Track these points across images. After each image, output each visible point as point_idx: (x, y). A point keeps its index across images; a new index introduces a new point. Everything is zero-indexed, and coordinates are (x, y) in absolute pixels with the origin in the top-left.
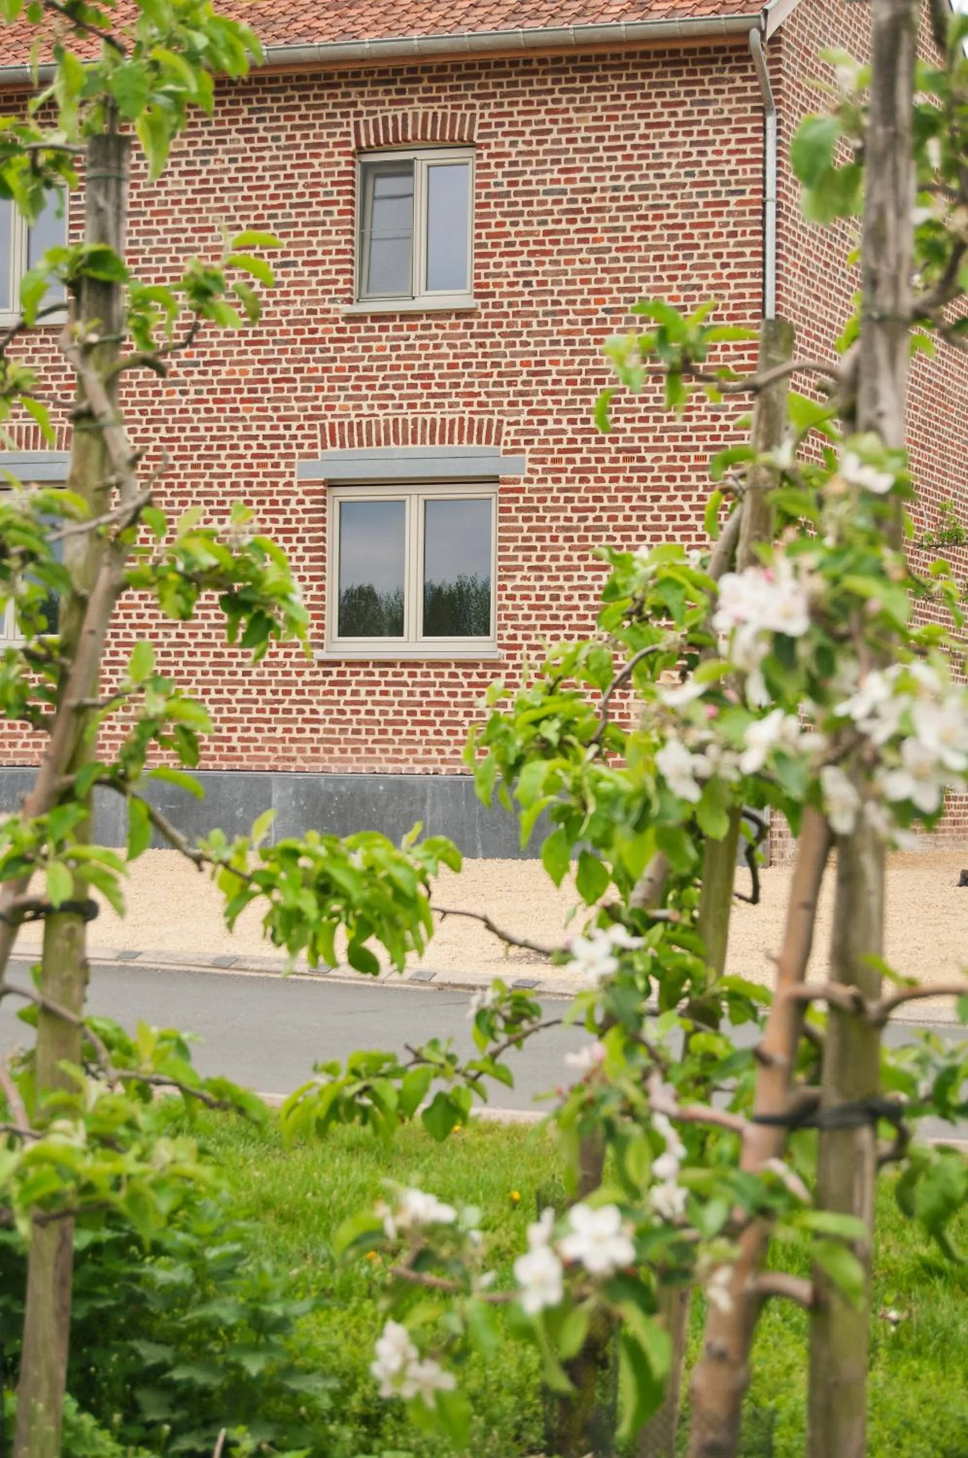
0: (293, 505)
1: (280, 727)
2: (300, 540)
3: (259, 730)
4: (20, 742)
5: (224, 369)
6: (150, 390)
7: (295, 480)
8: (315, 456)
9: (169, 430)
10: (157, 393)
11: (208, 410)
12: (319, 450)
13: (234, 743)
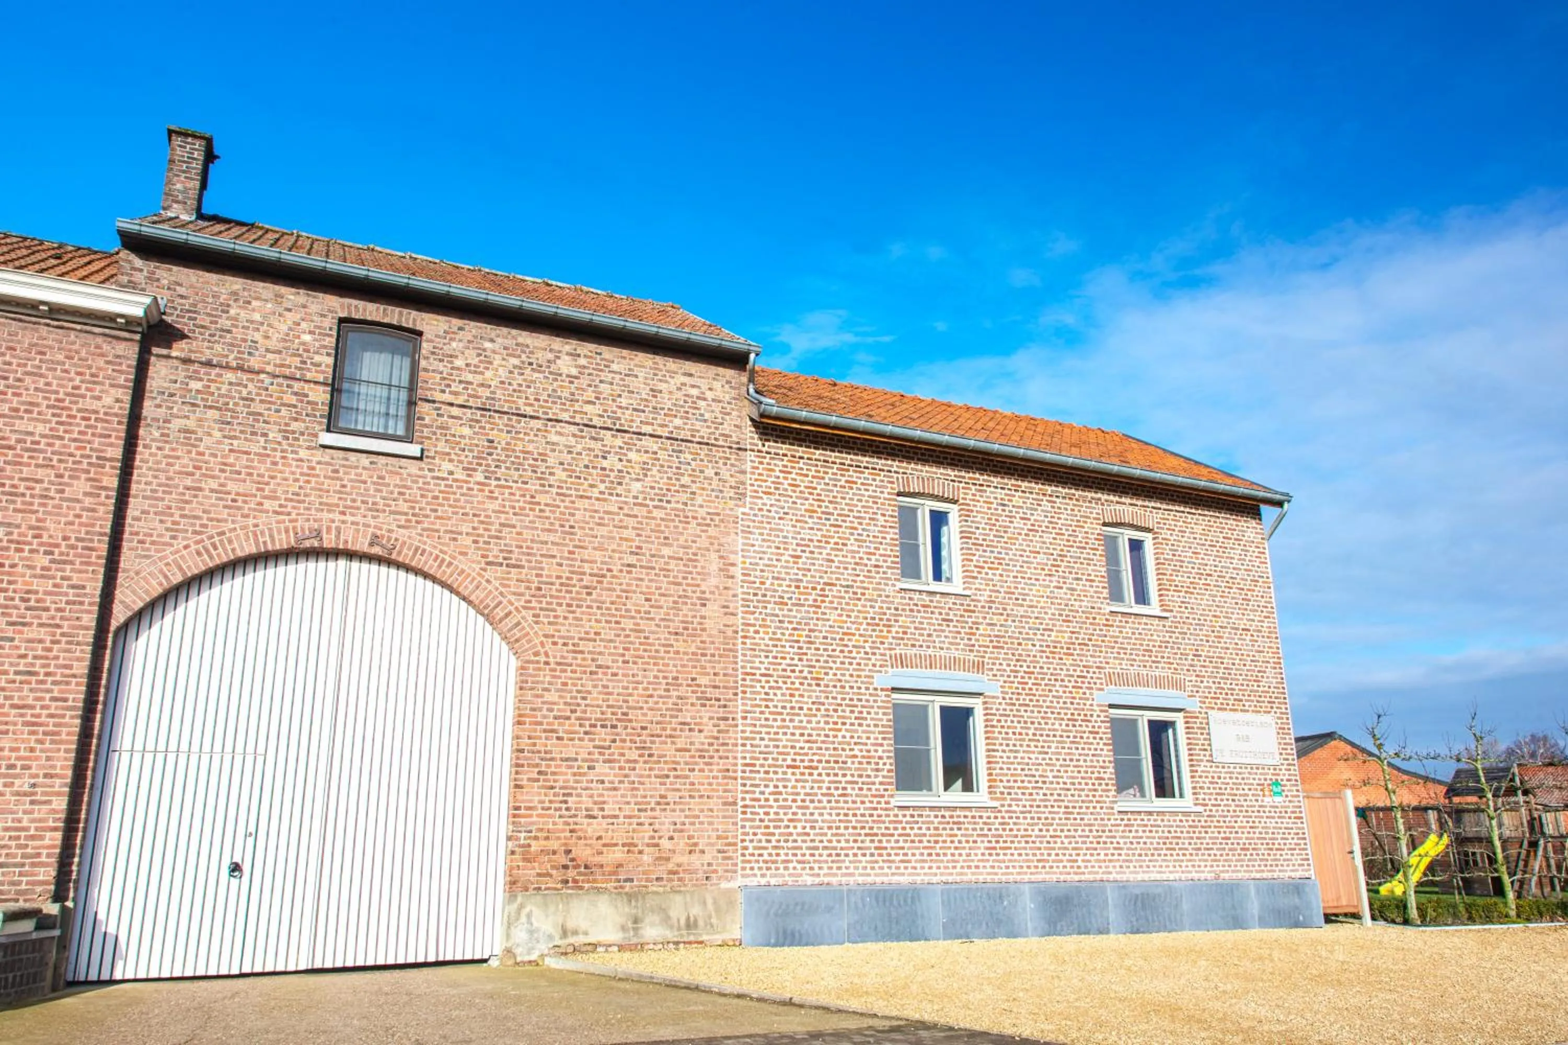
0: (1095, 718)
1: (1102, 853)
2: (1101, 739)
3: (1092, 855)
4: (959, 865)
5: (1053, 634)
6: (1016, 641)
7: (1095, 703)
8: (1102, 689)
9: (1028, 667)
10: (1020, 644)
11: (1048, 657)
12: (1104, 686)
13: (1080, 863)
